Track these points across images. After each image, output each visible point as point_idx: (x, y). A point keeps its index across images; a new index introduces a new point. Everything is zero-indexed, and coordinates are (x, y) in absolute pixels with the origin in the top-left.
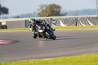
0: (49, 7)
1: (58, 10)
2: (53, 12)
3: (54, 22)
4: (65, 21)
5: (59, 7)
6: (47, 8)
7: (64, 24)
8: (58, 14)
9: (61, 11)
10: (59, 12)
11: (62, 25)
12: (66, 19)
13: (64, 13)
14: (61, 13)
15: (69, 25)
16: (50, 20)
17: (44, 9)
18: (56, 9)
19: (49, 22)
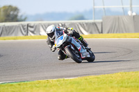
1: (15, 13)
2: (8, 16)
3: (32, 29)
8: (14, 18)
9: (20, 14)
10: (16, 16)
11: (43, 33)
16: (26, 27)
18: (12, 13)
19: (24, 29)
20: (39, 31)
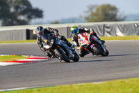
0: (100, 9)
1: (114, 13)
2: (107, 15)
3: (109, 30)
4: (123, 29)
5: (114, 9)
6: (98, 10)
7: (122, 32)
10: (115, 15)
11: (119, 34)
12: (125, 26)
13: (122, 17)
14: (118, 17)
15: (129, 35)
16: (102, 28)
17: (94, 11)
18: (110, 12)
19: (100, 30)
20: (116, 32)
